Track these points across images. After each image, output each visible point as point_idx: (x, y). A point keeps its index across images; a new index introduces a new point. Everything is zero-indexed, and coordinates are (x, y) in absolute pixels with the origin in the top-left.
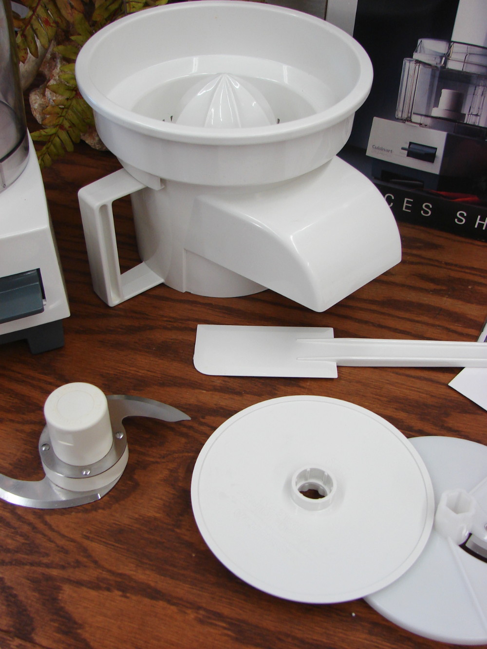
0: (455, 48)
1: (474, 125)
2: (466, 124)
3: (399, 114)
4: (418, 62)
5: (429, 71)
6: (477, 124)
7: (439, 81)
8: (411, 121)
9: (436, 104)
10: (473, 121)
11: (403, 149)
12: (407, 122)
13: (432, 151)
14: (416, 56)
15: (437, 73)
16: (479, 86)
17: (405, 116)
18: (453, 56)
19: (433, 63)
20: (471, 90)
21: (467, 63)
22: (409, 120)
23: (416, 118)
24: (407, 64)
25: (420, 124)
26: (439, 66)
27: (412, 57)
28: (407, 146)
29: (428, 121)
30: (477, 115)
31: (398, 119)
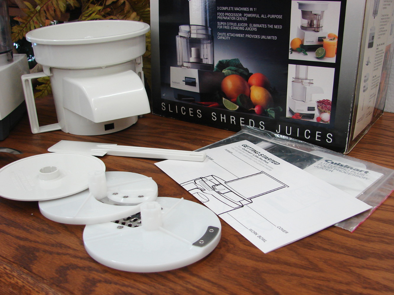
0: (192, 27)
1: (207, 64)
2: (204, 64)
3: (179, 64)
4: (181, 37)
5: (185, 40)
6: (208, 63)
7: (189, 44)
8: (183, 66)
9: (191, 56)
10: (206, 62)
11: (183, 81)
12: (182, 67)
13: (194, 80)
14: (180, 34)
15: (188, 40)
16: (204, 44)
17: (181, 64)
18: (192, 32)
19: (186, 36)
20: (202, 46)
21: (198, 34)
22: (182, 66)
23: (185, 64)
24: (177, 38)
25: (187, 67)
26: (188, 37)
27: (178, 35)
28: (184, 79)
29: (189, 65)
30: (207, 59)
31: (179, 66)
